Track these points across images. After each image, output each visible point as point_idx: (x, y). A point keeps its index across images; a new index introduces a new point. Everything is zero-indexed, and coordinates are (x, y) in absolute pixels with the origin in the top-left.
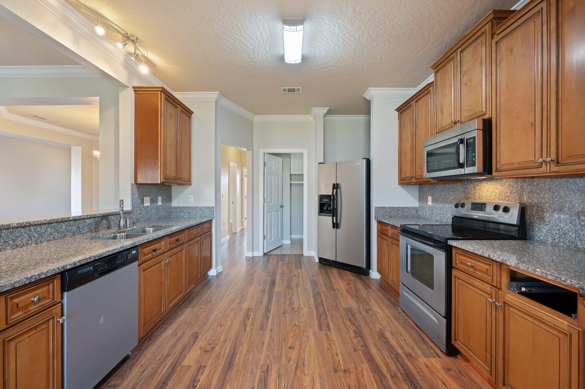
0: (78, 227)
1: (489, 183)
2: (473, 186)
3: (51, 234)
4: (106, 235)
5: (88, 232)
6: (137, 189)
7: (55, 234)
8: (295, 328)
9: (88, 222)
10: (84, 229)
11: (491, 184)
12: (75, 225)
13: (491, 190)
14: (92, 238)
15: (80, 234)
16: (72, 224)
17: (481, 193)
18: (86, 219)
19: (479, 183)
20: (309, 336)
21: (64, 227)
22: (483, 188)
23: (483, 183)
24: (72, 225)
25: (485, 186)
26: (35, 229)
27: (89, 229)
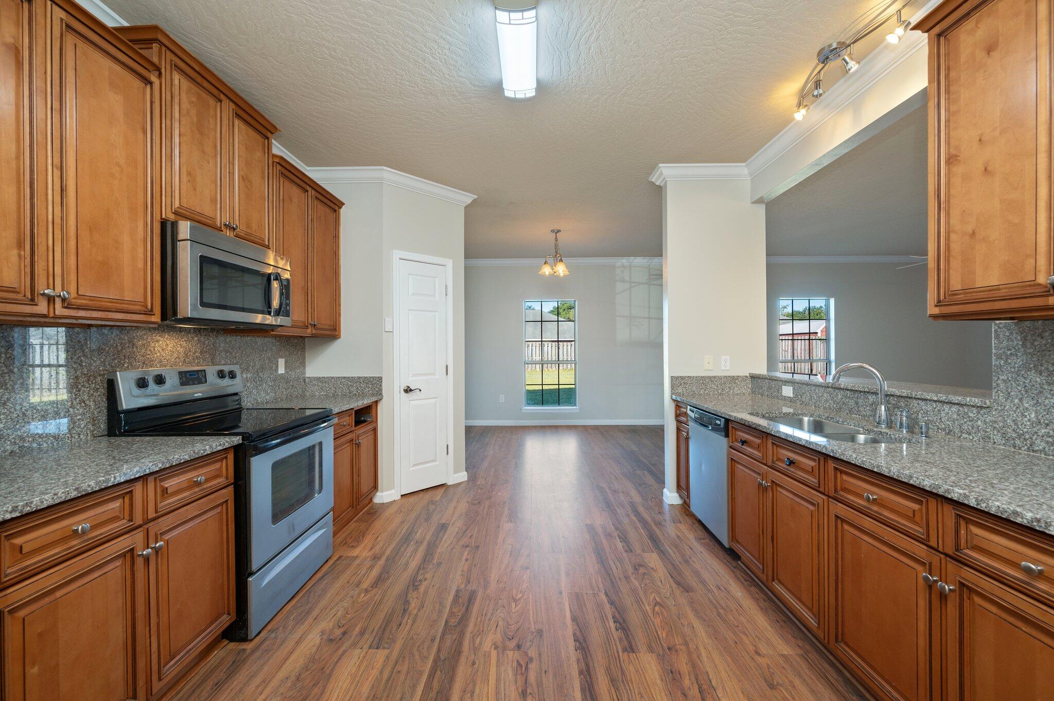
0: (857, 403)
1: (167, 336)
2: (126, 338)
3: (827, 401)
4: (848, 423)
5: (871, 416)
6: (1025, 339)
7: (830, 402)
8: (518, 597)
9: (872, 400)
10: (864, 408)
11: (169, 337)
12: (852, 398)
13: (169, 348)
14: (828, 417)
15: (859, 415)
16: (848, 395)
17: (149, 354)
18: (868, 392)
19: (145, 334)
20: (496, 582)
21: (840, 397)
22: (153, 345)
23: (154, 335)
24: (850, 397)
25: (158, 341)
26: (815, 390)
27: (872, 412)
